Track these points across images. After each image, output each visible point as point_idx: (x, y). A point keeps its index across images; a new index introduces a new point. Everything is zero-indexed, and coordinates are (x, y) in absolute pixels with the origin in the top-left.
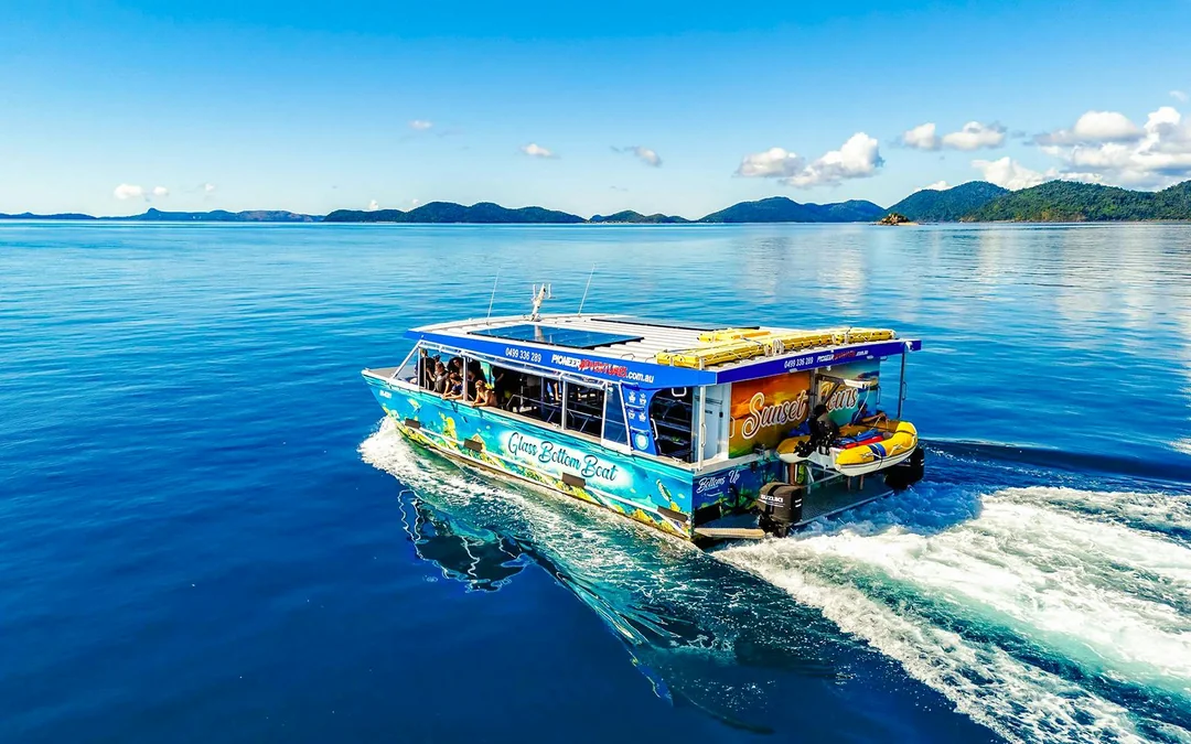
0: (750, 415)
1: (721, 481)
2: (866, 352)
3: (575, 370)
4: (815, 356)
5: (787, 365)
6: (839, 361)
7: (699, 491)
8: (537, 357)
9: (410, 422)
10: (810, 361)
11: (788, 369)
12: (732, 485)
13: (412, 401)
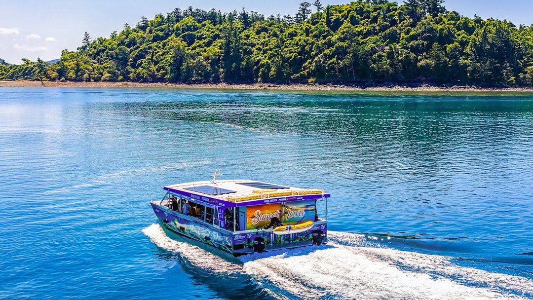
0: (255, 217)
1: (244, 237)
2: (302, 198)
3: (207, 202)
4: (278, 199)
5: (265, 201)
6: (288, 201)
7: (235, 239)
8: (199, 198)
9: (165, 221)
10: (276, 200)
11: (266, 203)
12: (248, 239)
13: (165, 213)
